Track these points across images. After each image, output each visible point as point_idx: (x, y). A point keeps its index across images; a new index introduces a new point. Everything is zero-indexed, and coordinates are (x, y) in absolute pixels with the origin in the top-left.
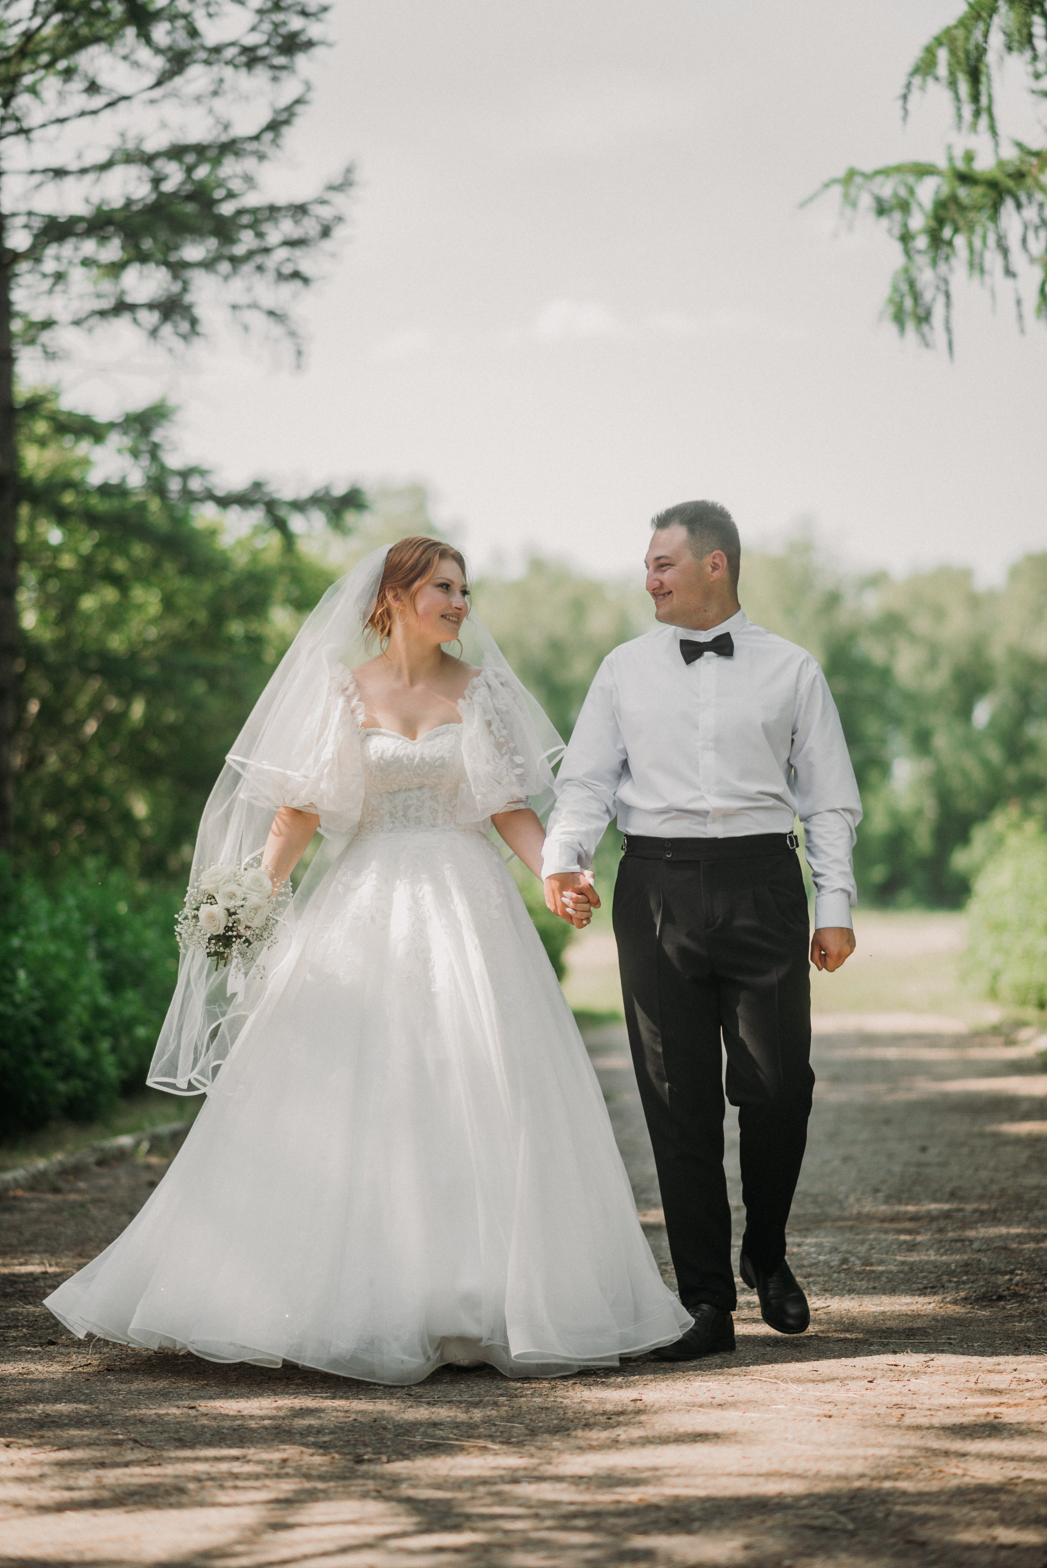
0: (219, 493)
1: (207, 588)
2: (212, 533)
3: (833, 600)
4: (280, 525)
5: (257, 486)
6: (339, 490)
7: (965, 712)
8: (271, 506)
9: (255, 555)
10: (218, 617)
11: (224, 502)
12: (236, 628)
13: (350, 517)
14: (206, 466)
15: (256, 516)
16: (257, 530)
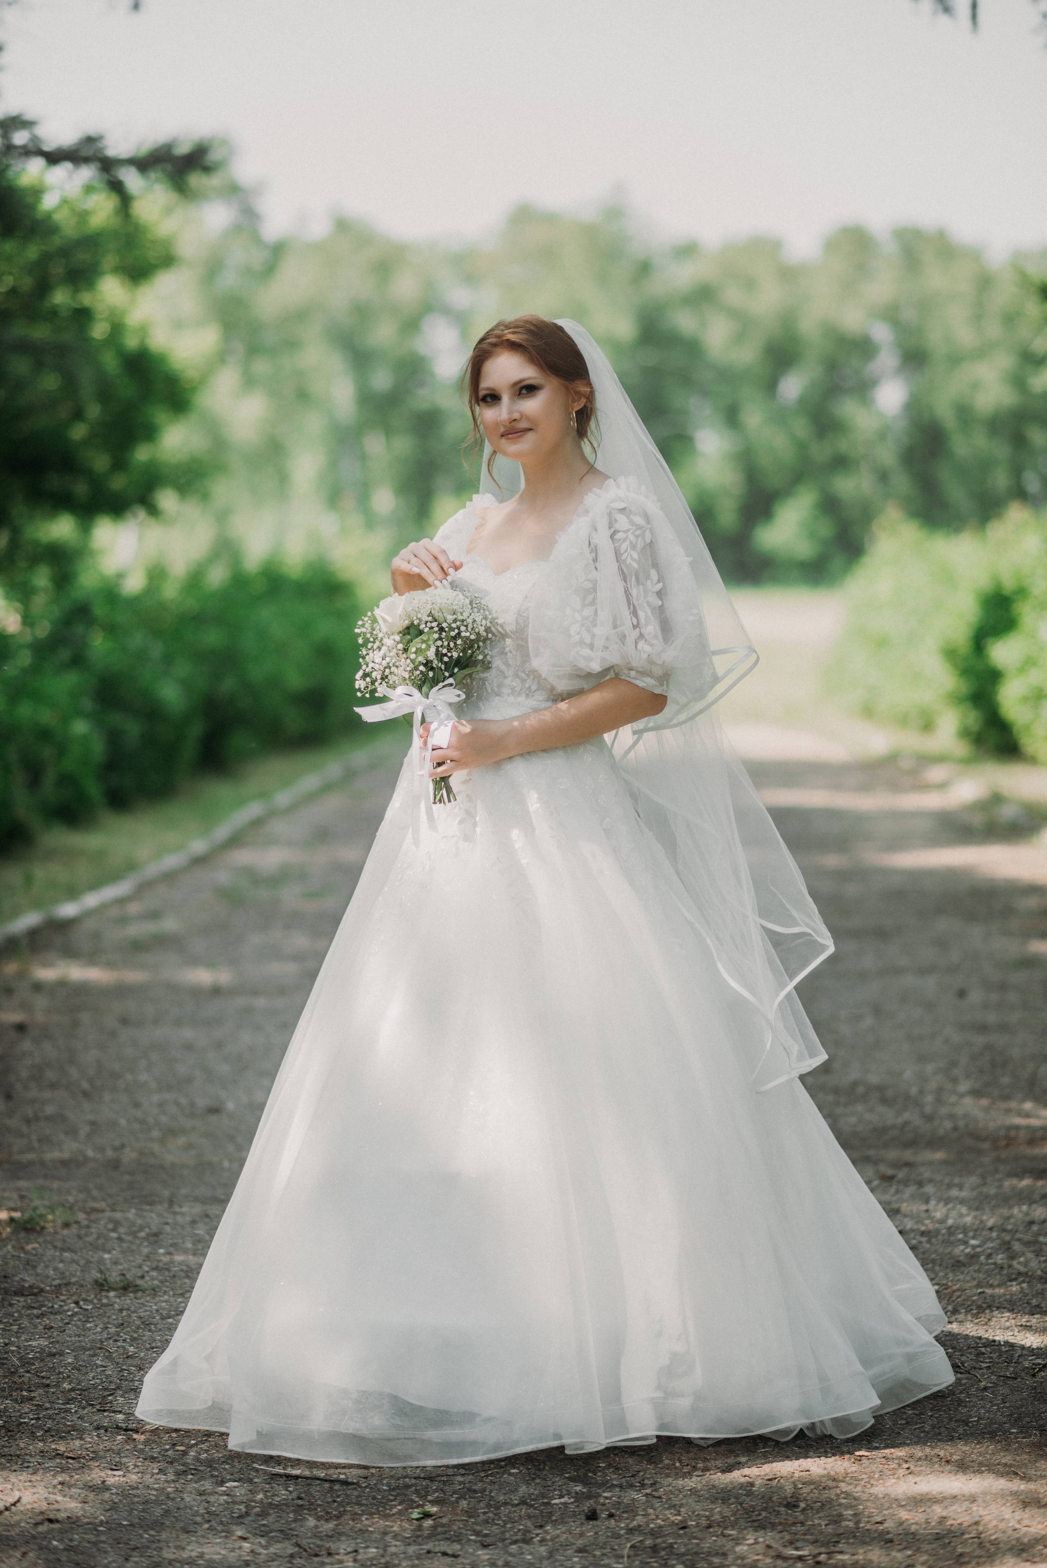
0: (46, 148)
1: (32, 252)
2: (38, 192)
3: (644, 269)
4: (117, 187)
5: (90, 140)
6: (183, 149)
7: (771, 386)
8: (107, 165)
9: (83, 216)
10: (43, 288)
11: (54, 158)
12: (60, 297)
13: (195, 179)
14: (28, 117)
15: (87, 173)
16: (89, 189)
